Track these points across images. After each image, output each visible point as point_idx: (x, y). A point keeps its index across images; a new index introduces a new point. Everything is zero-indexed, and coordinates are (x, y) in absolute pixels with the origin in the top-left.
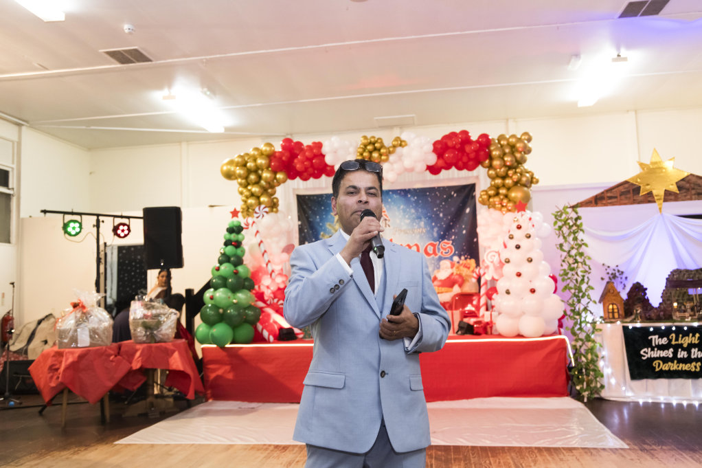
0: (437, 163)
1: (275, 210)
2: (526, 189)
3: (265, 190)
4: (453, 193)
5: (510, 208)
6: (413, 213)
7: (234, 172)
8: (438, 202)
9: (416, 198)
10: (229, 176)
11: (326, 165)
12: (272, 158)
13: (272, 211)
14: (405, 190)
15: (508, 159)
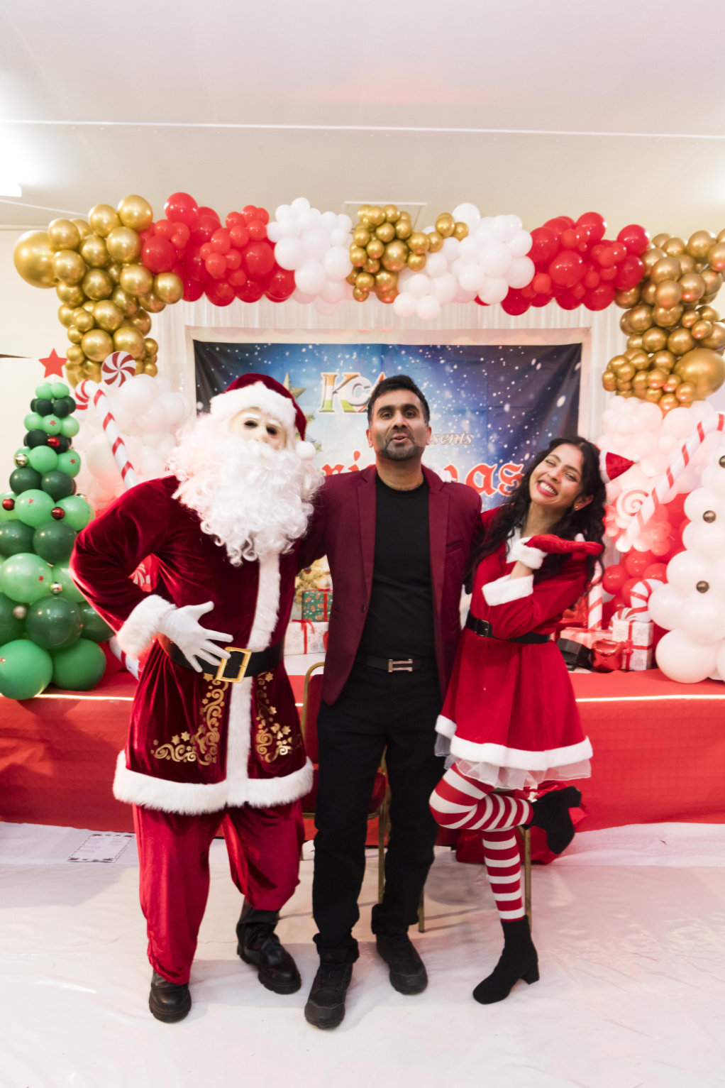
0: (532, 284)
1: (149, 367)
2: (716, 355)
3: (126, 319)
4: (534, 362)
5: (683, 398)
6: (449, 401)
7: (50, 267)
8: (502, 379)
9: (455, 367)
10: (36, 275)
11: (277, 268)
12: (146, 237)
13: (143, 371)
14: (434, 347)
15: (690, 284)
